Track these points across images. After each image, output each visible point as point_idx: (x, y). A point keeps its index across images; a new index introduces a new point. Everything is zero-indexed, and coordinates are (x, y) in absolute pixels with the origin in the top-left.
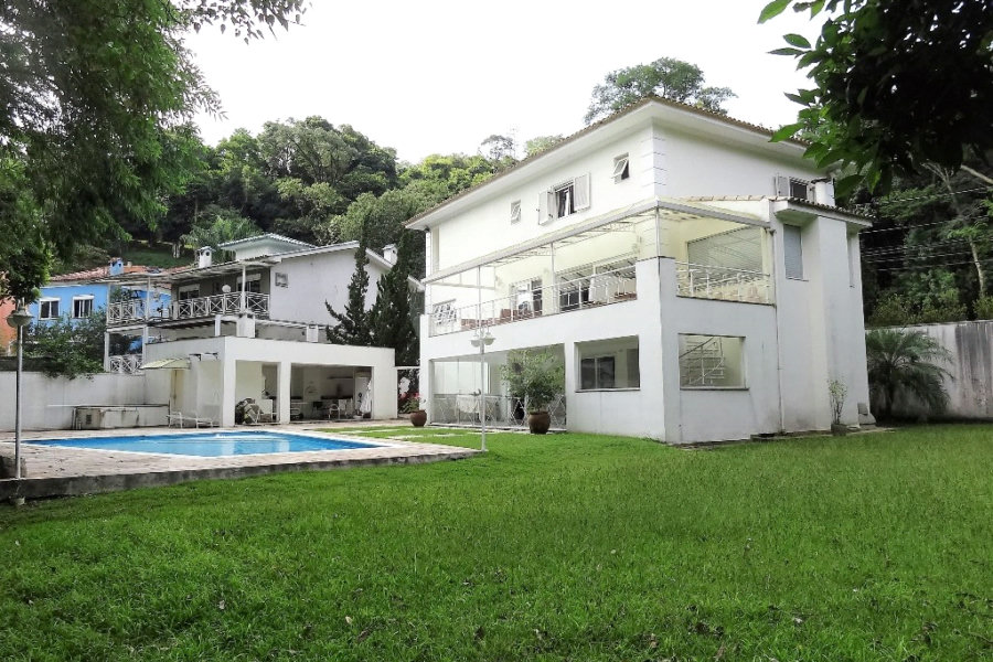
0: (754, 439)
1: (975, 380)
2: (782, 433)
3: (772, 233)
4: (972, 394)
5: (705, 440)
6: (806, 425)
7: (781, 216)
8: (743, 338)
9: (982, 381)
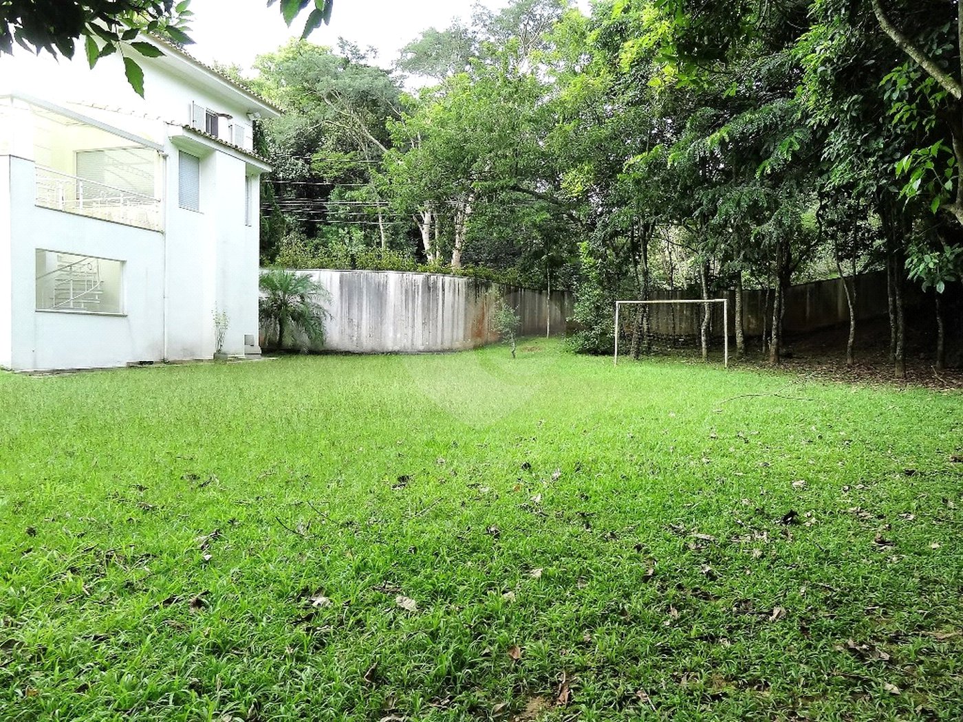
0: (131, 366)
1: (350, 320)
2: (164, 361)
3: (165, 157)
4: (348, 331)
5: (70, 367)
6: (192, 354)
7: (175, 141)
8: (123, 262)
9: (355, 321)
